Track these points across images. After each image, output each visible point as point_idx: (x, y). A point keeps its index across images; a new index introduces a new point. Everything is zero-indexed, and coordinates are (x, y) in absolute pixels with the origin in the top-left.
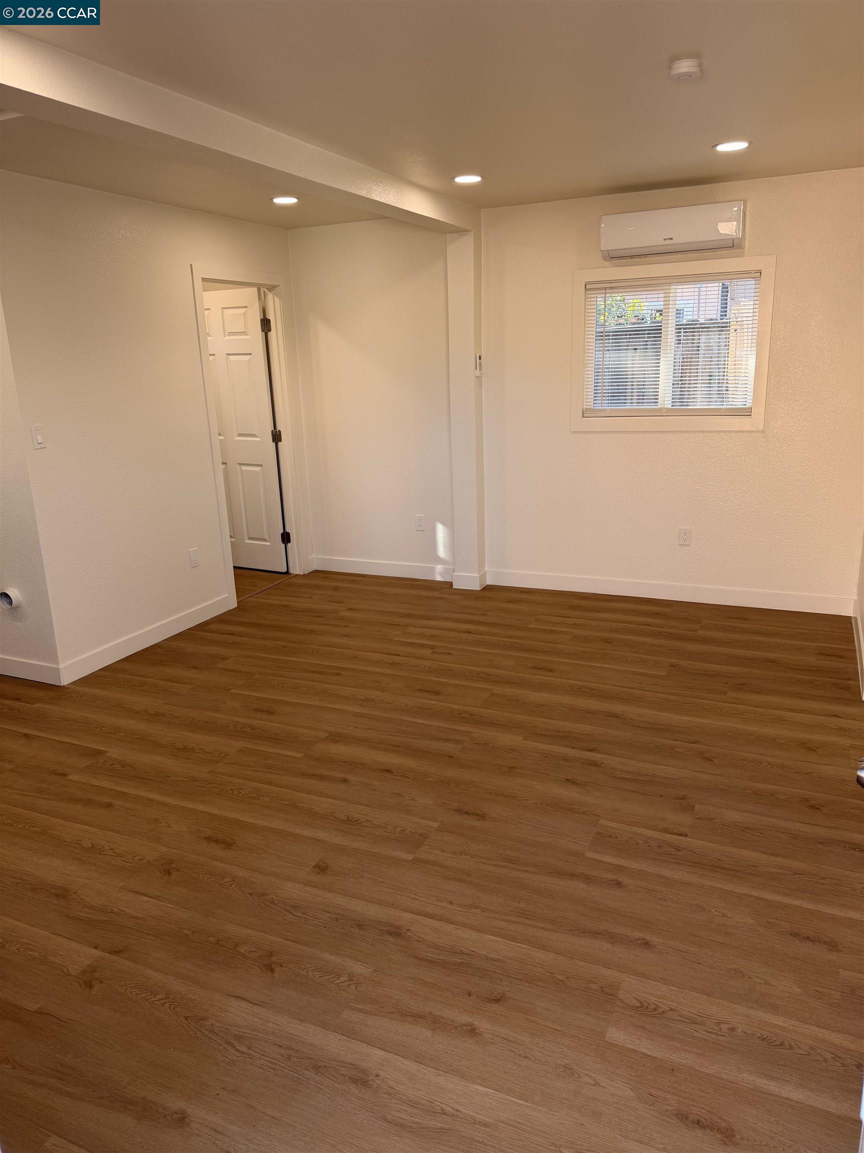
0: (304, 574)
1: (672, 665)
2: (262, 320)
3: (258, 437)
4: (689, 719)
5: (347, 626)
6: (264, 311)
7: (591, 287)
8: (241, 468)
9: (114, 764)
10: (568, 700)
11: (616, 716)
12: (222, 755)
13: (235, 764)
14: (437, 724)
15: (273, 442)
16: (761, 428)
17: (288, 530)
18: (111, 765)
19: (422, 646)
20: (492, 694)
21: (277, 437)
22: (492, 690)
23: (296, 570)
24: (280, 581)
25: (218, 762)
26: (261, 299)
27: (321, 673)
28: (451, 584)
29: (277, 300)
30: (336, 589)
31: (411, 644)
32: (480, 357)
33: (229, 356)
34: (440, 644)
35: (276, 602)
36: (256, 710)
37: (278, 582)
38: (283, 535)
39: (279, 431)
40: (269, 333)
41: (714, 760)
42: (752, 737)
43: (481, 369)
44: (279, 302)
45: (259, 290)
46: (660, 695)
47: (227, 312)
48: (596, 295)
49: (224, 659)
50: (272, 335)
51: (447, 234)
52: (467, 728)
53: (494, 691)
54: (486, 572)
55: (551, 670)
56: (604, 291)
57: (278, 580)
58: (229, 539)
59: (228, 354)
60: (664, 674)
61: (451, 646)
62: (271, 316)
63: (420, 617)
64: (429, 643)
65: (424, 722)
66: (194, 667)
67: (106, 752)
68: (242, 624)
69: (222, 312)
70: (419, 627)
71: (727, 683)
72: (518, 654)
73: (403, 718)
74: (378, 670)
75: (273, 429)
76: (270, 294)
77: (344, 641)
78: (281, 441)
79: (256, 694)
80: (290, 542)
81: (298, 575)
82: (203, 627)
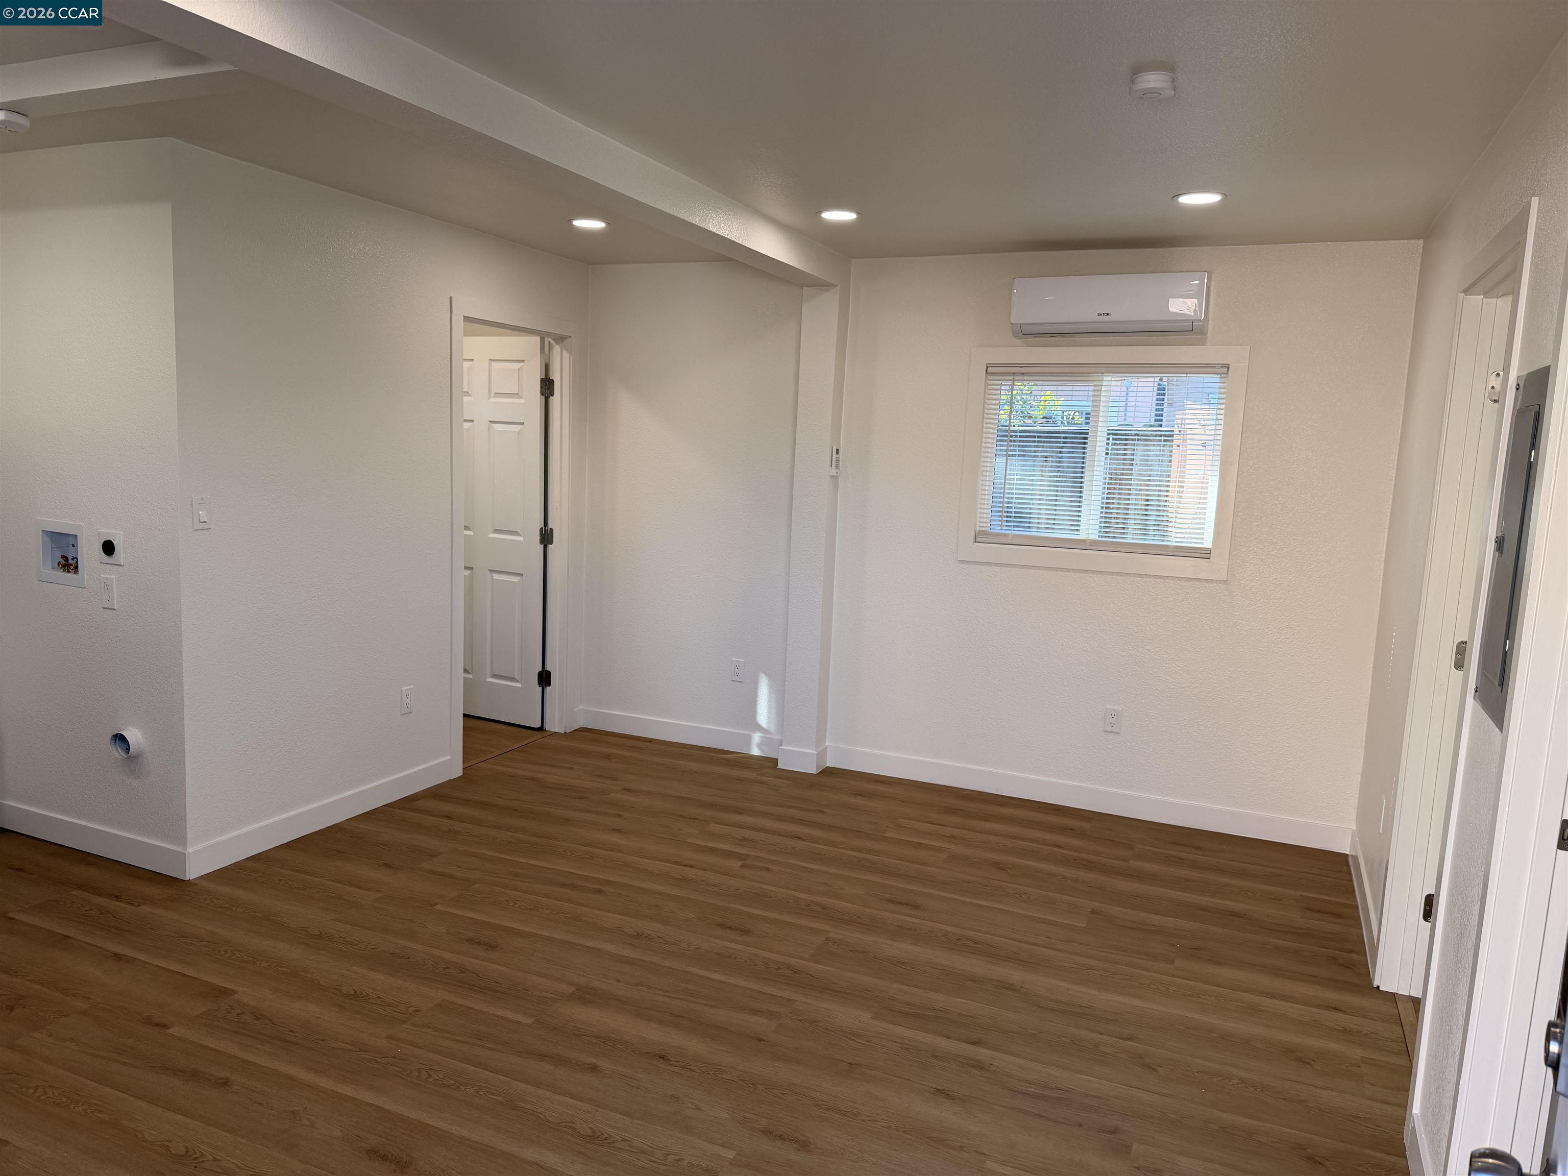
0: (566, 733)
1: (1094, 912)
2: (542, 380)
3: (521, 536)
4: (1120, 999)
5: (619, 816)
6: (547, 368)
7: (993, 371)
8: (493, 577)
9: (243, 1013)
10: (943, 958)
11: (1010, 987)
12: (410, 1010)
13: (429, 1027)
14: (742, 983)
15: (541, 543)
16: (1223, 576)
17: (548, 668)
18: (238, 1014)
19: (728, 854)
20: (828, 939)
21: (546, 538)
22: (828, 932)
23: (555, 725)
24: (529, 740)
25: (404, 1022)
26: (544, 352)
27: (574, 887)
28: (775, 761)
29: (566, 355)
30: (608, 757)
31: (712, 850)
32: (837, 451)
33: (493, 424)
34: (753, 854)
35: (520, 772)
36: (470, 941)
37: (526, 742)
38: (540, 674)
39: (551, 529)
40: (551, 397)
41: (1159, 1069)
42: (1215, 1035)
43: (837, 467)
44: (568, 357)
45: (542, 340)
46: (1078, 959)
47: (496, 365)
48: (1000, 382)
49: (432, 855)
50: (555, 400)
51: (804, 288)
52: (786, 993)
53: (831, 935)
54: (826, 748)
55: (917, 907)
56: (1011, 378)
57: (526, 739)
58: (462, 675)
59: (492, 422)
60: (1084, 926)
61: (772, 858)
62: (555, 376)
63: (727, 809)
64: (738, 850)
65: (722, 978)
66: (387, 865)
67: (235, 992)
68: (466, 802)
69: (490, 366)
70: (725, 825)
71: (1174, 946)
72: (869, 878)
73: (691, 969)
74: (658, 887)
75: (543, 526)
76: (558, 346)
77: (614, 838)
78: (551, 543)
79: (472, 915)
80: (550, 685)
81: (556, 732)
82: (408, 802)
